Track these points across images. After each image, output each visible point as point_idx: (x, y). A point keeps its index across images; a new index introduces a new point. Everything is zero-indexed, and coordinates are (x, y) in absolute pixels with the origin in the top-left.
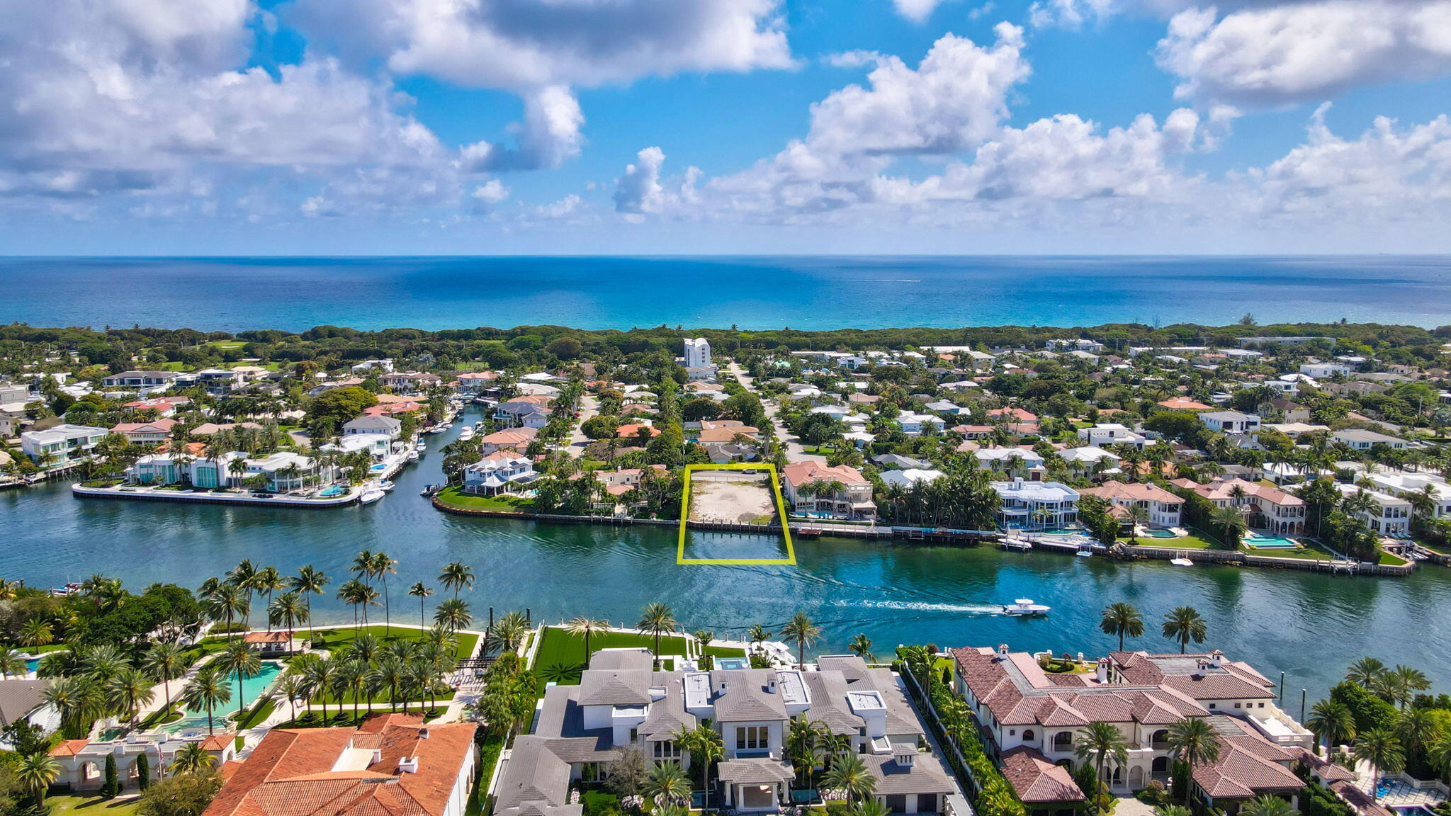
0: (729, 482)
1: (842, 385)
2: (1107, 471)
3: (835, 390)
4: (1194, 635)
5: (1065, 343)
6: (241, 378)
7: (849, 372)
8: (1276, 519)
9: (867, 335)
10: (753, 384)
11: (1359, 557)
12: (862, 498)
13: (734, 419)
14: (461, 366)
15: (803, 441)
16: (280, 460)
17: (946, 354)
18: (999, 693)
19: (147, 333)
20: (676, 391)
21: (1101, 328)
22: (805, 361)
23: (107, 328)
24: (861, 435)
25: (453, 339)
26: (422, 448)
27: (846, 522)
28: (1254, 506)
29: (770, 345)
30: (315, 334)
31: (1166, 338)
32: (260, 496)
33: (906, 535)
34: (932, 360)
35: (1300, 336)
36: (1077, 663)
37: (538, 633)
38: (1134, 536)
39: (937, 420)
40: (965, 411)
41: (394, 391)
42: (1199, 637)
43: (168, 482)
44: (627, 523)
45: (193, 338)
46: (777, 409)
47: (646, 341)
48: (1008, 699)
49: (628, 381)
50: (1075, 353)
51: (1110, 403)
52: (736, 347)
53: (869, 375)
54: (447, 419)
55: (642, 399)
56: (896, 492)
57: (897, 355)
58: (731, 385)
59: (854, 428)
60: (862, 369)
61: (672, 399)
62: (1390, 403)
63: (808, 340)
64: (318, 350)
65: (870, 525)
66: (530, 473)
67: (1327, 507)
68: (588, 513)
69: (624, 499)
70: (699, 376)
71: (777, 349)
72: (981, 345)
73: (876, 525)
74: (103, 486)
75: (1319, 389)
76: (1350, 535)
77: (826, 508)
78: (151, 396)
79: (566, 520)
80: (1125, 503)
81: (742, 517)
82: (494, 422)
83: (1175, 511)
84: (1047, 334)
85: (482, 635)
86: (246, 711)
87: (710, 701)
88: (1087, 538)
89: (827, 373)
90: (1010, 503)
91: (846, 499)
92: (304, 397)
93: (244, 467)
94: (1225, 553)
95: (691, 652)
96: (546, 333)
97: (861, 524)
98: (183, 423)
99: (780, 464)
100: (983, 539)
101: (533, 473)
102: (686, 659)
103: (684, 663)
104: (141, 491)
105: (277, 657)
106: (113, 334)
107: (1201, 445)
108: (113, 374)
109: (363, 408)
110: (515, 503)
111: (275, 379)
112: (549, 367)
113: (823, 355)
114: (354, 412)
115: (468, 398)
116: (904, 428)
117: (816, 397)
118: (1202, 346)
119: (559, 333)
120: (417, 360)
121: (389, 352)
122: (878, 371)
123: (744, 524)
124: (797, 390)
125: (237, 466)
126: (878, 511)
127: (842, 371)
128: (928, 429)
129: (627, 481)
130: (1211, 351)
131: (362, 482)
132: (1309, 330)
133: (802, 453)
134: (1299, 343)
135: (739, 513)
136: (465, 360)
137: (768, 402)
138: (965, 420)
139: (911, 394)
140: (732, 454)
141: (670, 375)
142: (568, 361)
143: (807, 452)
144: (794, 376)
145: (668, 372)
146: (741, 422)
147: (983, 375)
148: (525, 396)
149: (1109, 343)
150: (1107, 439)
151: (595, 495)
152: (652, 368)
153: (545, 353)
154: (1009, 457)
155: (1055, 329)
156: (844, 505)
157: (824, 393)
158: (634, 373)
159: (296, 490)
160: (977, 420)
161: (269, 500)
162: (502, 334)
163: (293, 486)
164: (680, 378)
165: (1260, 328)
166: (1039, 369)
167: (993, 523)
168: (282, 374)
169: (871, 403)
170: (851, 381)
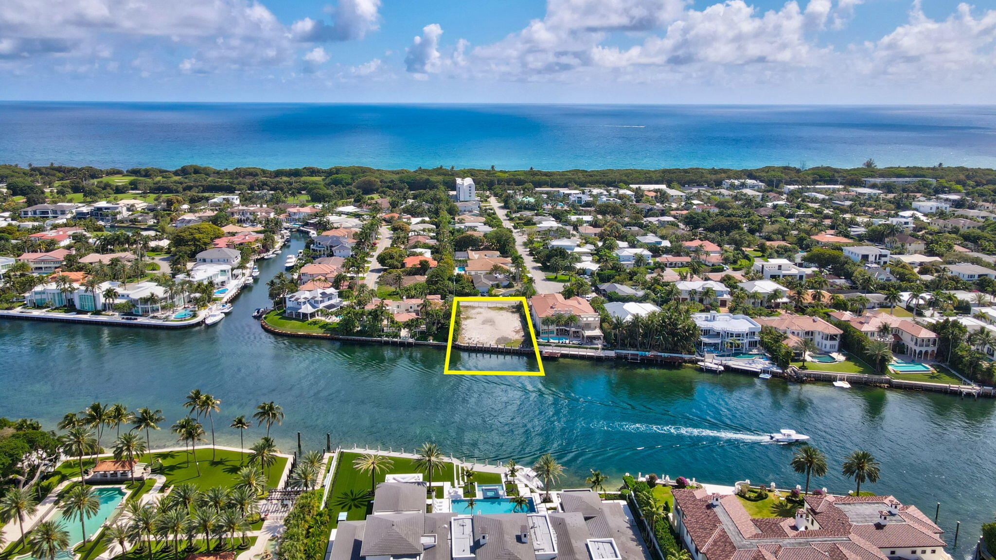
0: (489, 308)
1: (574, 218)
2: (779, 300)
3: (567, 223)
4: (870, 476)
5: (736, 182)
6: (125, 209)
7: (579, 207)
8: (914, 347)
9: (591, 174)
10: (507, 215)
11: (981, 383)
12: (592, 326)
13: (493, 249)
14: (290, 200)
15: (544, 268)
16: (144, 289)
17: (650, 191)
18: (715, 542)
19: (59, 169)
20: (449, 223)
21: (762, 170)
22: (545, 196)
23: (30, 165)
24: (589, 264)
25: (287, 176)
26: (256, 273)
27: (580, 346)
28: (896, 336)
29: (519, 183)
30: (184, 172)
31: (810, 178)
32: (127, 319)
33: (625, 357)
34: (639, 196)
35: (909, 177)
36: (770, 491)
37: (336, 455)
38: (804, 361)
39: (646, 252)
40: (666, 243)
41: (240, 221)
42: (872, 477)
43: (58, 306)
44: (410, 345)
45: (94, 174)
46: (525, 238)
47: (428, 180)
48: (723, 551)
49: (414, 215)
50: (745, 191)
51: (774, 236)
52: (495, 183)
53: (593, 209)
54: (278, 246)
55: (424, 230)
56: (618, 324)
57: (613, 192)
58: (490, 218)
59: (584, 258)
60: (588, 204)
61: (447, 229)
62: (985, 238)
63: (547, 179)
64: (185, 185)
65: (597, 349)
66: (336, 300)
67: (956, 339)
68: (380, 336)
69: (408, 325)
70: (467, 209)
71: (524, 186)
72: (675, 184)
73: (603, 349)
74: (7, 309)
75: (929, 223)
76: (974, 365)
77: (563, 333)
78: (55, 227)
79: (363, 341)
80: (796, 333)
81: (499, 341)
82: (312, 254)
83: (835, 339)
84: (723, 175)
85: (291, 459)
86: (89, 541)
87: (473, 549)
88: (767, 362)
89: (562, 207)
90: (707, 332)
91: (579, 327)
92: (169, 228)
93: (115, 295)
94: (876, 377)
95: (458, 479)
96: (355, 172)
97: (590, 348)
98: (74, 252)
99: (528, 292)
100: (685, 362)
101: (338, 300)
102: (454, 487)
103: (452, 490)
104: (36, 313)
105: (121, 482)
106: (35, 171)
107: (848, 276)
108: (29, 206)
109: (212, 240)
110: (325, 326)
111: (151, 210)
112: (356, 201)
113: (559, 191)
114: (205, 244)
115: (294, 227)
116: (621, 259)
117: (555, 229)
118: (838, 184)
119: (364, 172)
120: (257, 195)
121: (238, 187)
122: (600, 206)
123: (500, 346)
124: (540, 223)
125: (109, 294)
126: (604, 338)
127: (573, 206)
128: (639, 260)
129: (410, 310)
130: (845, 189)
131: (207, 306)
132: (915, 172)
133: (544, 280)
134: (909, 183)
135: (497, 337)
136: (293, 195)
137: (518, 232)
138: (667, 251)
139: (625, 226)
140: (491, 283)
141: (445, 209)
142: (370, 196)
143: (548, 279)
144: (538, 210)
145: (443, 206)
146: (498, 253)
147: (677, 209)
148: (336, 228)
149: (769, 183)
150: (777, 272)
151: (385, 322)
152: (432, 203)
153: (353, 189)
154: (703, 288)
155: (729, 170)
156: (578, 332)
157: (560, 225)
158: (418, 207)
159: (156, 314)
160: (676, 251)
161: (135, 322)
162: (323, 172)
163: (153, 311)
164: (452, 212)
165: (879, 170)
166: (720, 205)
167: (694, 349)
168: (156, 205)
169: (595, 234)
170: (580, 214)
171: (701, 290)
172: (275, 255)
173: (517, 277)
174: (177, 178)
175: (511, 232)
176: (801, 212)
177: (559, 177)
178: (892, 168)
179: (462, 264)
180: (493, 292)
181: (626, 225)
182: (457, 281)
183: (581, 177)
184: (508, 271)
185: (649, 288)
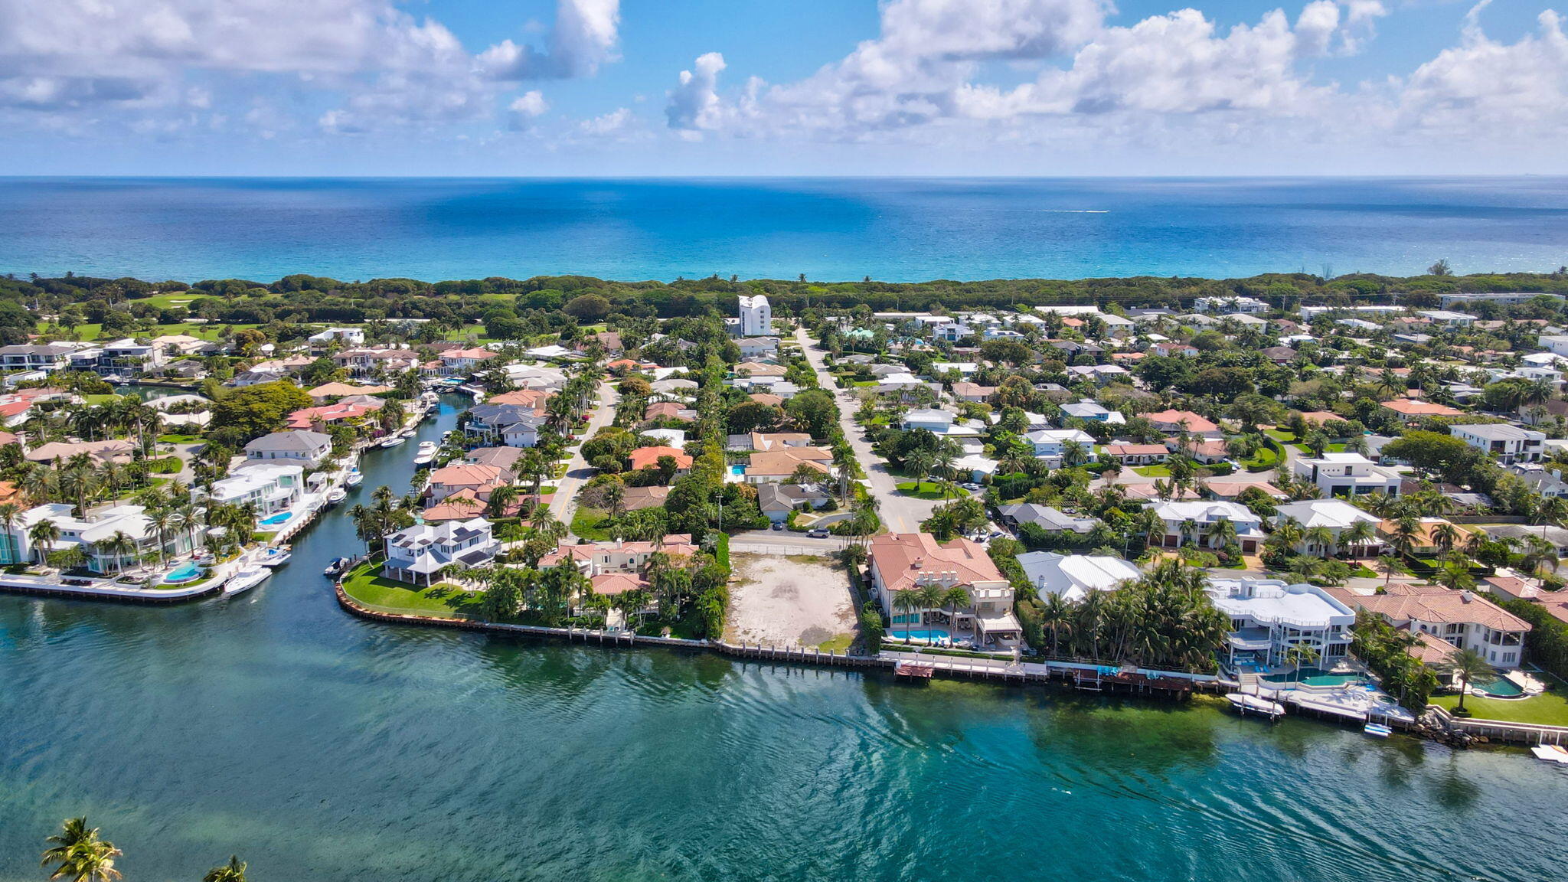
0: (788, 557)
1: (943, 367)
2: (1363, 542)
3: (932, 376)
5: (1219, 301)
6: (160, 352)
7: (952, 347)
9: (968, 289)
10: (825, 362)
12: (997, 608)
13: (799, 431)
14: (454, 335)
15: (895, 468)
17: (1071, 317)
20: (723, 376)
21: (1259, 279)
22: (891, 327)
24: (978, 461)
25: (456, 292)
26: (356, 479)
27: (973, 653)
29: (847, 303)
30: (285, 286)
31: (1343, 294)
32: (72, 583)
33: (1069, 677)
34: (1054, 326)
35: (1514, 291)
38: (1459, 694)
39: (1084, 438)
40: (1115, 418)
41: (354, 375)
44: (624, 644)
45: (133, 289)
46: (857, 406)
47: (692, 298)
49: (662, 362)
50: (1237, 317)
51: (1313, 403)
52: (805, 304)
53: (975, 350)
54: (410, 422)
55: (675, 392)
56: (1055, 610)
57: (1009, 319)
58: (796, 367)
59: (968, 448)
60: (966, 342)
61: (717, 389)
63: (894, 296)
64: (280, 309)
65: (1009, 659)
66: (486, 543)
68: (564, 624)
69: (623, 602)
70: (755, 351)
71: (855, 309)
72: (1113, 305)
73: (1021, 660)
77: (937, 622)
78: (20, 387)
79: (533, 633)
80: (1431, 630)
81: (806, 637)
82: (465, 441)
83: (1514, 642)
84: (1194, 289)
88: (1376, 695)
89: (922, 347)
90: (1240, 625)
91: (970, 610)
92: (221, 388)
93: (53, 533)
96: (571, 285)
97: (995, 658)
98: (22, 439)
99: (865, 521)
100: (1198, 691)
101: (493, 542)
106: (38, 285)
107: (1482, 486)
109: (285, 414)
110: (458, 601)
111: (209, 353)
112: (564, 337)
113: (914, 319)
114: (271, 421)
115: (450, 386)
116: (1038, 450)
117: (910, 388)
118: (1393, 305)
119: (586, 285)
120: (395, 326)
121: (368, 312)
122: (989, 346)
123: (808, 651)
124: (884, 376)
125: (43, 531)
126: (1023, 634)
127: (939, 344)
128: (1072, 454)
129: (630, 566)
130: (1409, 313)
131: (238, 553)
132: (1524, 283)
133: (894, 493)
134: (1518, 301)
135: (802, 629)
136: (457, 326)
137: (844, 394)
138: (1119, 432)
139: (1035, 382)
140: (793, 502)
141: (716, 352)
142: (589, 328)
143: (902, 492)
144: (879, 353)
145: (715, 347)
146: (808, 437)
147: (1122, 350)
148: (517, 389)
149: (1275, 302)
150: (1344, 481)
151: (576, 595)
152: (695, 341)
153: (563, 315)
154: (1210, 517)
155: (1201, 280)
156: (967, 619)
157: (919, 381)
158: (670, 348)
159: (129, 573)
160: (1136, 433)
161: (86, 588)
162: (517, 286)
163: (129, 564)
164: (729, 356)
165: (1460, 279)
166: (1199, 343)
167: (1214, 663)
168: (219, 345)
169: (984, 399)
170: (954, 360)
171: (1204, 520)
172: (403, 440)
173: (844, 488)
174: (270, 297)
175: (832, 396)
176: (1345, 355)
177: (913, 293)
178: (1480, 275)
179: (739, 461)
180: (797, 522)
181: (1037, 380)
182: (726, 501)
183: (953, 293)
184: (826, 476)
185: (1098, 514)
